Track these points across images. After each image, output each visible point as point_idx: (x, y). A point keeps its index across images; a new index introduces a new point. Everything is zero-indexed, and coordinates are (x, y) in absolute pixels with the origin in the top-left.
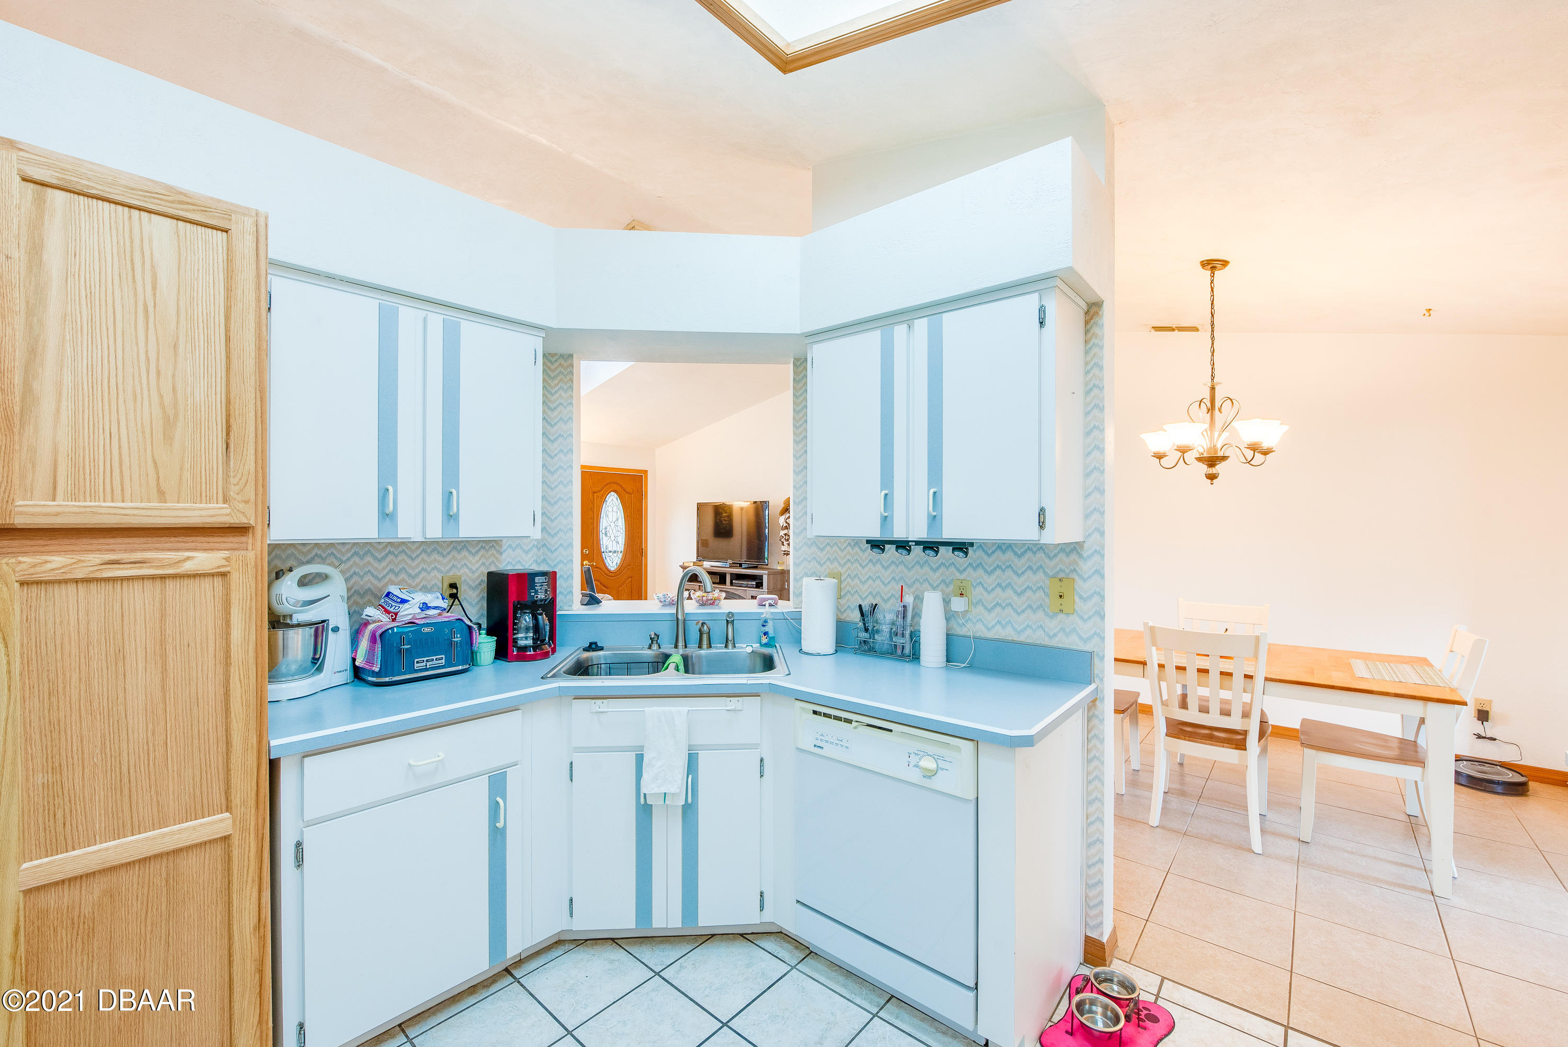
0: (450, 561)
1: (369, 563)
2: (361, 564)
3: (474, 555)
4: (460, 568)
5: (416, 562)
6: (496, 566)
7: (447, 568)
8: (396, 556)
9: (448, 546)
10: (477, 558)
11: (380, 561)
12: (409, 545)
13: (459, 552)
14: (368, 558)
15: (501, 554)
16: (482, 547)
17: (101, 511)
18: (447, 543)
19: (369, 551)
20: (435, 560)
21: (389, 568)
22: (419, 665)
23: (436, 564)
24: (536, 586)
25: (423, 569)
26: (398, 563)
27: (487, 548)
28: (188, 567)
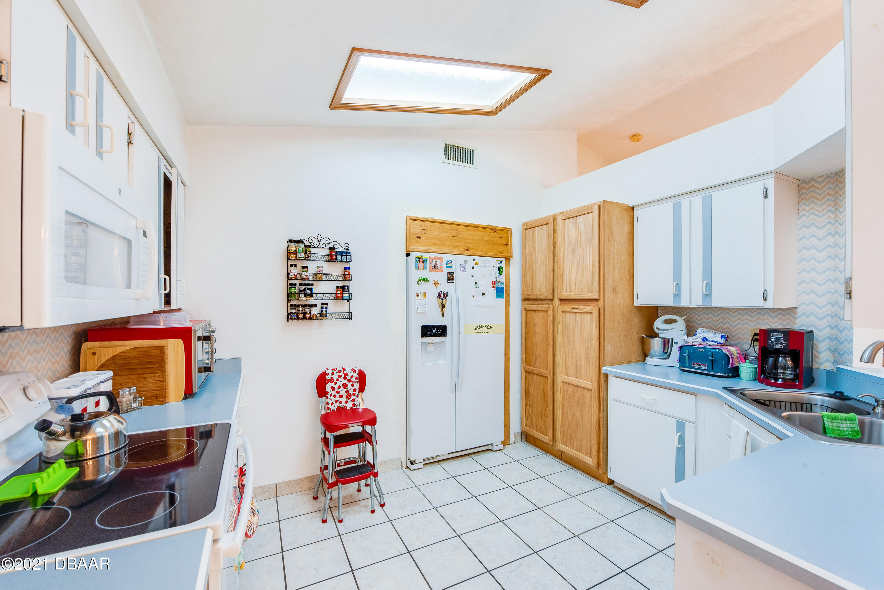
0: (756, 320)
1: (710, 317)
2: (707, 318)
3: (773, 318)
4: (763, 325)
5: (735, 319)
6: (791, 325)
7: (754, 324)
8: (724, 315)
9: (755, 311)
10: (776, 320)
11: (716, 317)
12: (731, 309)
13: (763, 315)
14: (710, 315)
15: (796, 318)
16: (780, 313)
17: (572, 295)
18: (754, 309)
19: (710, 312)
20: (747, 319)
21: (720, 321)
22: (694, 365)
23: (747, 321)
24: (772, 339)
25: (739, 323)
26: (725, 319)
27: (784, 314)
28: (585, 310)
